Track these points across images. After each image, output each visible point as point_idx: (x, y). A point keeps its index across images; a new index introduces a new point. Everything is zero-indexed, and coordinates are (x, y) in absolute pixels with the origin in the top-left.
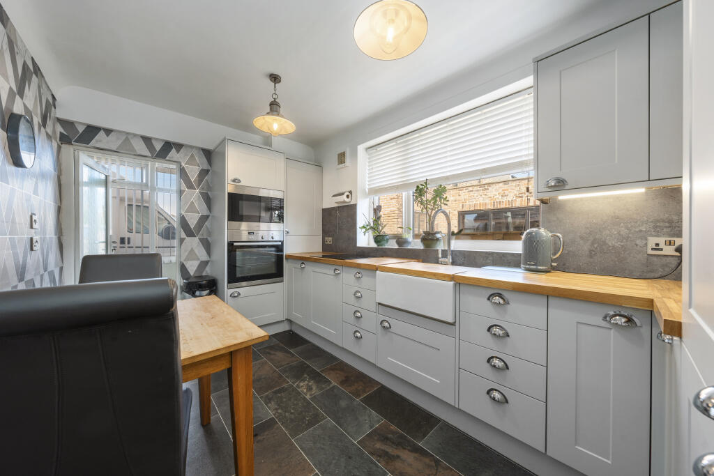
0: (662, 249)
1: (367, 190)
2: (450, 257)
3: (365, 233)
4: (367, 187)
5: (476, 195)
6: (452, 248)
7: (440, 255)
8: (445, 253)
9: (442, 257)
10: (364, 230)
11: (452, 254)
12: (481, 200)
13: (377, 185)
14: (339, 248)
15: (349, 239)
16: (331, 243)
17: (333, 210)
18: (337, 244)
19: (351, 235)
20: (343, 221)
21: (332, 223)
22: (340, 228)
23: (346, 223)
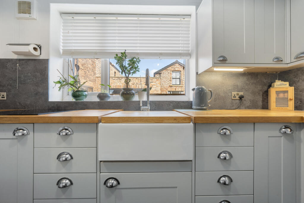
0: (236, 97)
1: (61, 51)
2: (149, 106)
3: (60, 88)
4: (62, 48)
5: (116, 81)
7: (141, 105)
10: (59, 85)
12: (118, 84)
13: (73, 48)
14: (20, 103)
15: (36, 94)
16: (5, 99)
17: (9, 62)
18: (16, 100)
19: (40, 90)
20: (26, 75)
21: (6, 76)
22: (22, 82)
23: (32, 78)
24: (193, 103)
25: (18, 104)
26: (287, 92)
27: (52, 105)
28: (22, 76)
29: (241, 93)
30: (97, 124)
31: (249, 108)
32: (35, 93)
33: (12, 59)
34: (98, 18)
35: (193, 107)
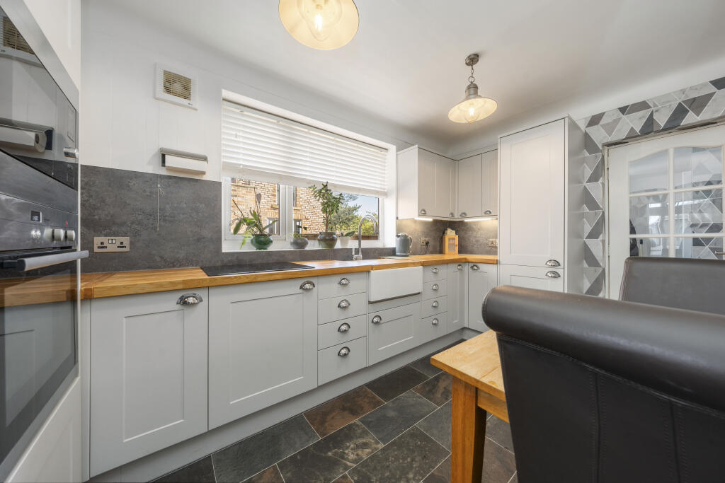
2: (360, 253)
6: (362, 247)
7: (353, 253)
8: (357, 251)
9: (355, 254)
11: (362, 252)
14: (161, 257)
15: (199, 240)
16: (127, 249)
17: (136, 178)
18: (154, 252)
19: (206, 233)
20: (175, 205)
21: (129, 204)
22: (167, 218)
23: (190, 211)
24: (397, 250)
25: (158, 259)
26: (454, 239)
27: (230, 259)
28: (168, 206)
29: (427, 239)
30: (369, 272)
31: (432, 253)
32: (195, 238)
33: (143, 174)
34: (283, 122)
35: (397, 254)
